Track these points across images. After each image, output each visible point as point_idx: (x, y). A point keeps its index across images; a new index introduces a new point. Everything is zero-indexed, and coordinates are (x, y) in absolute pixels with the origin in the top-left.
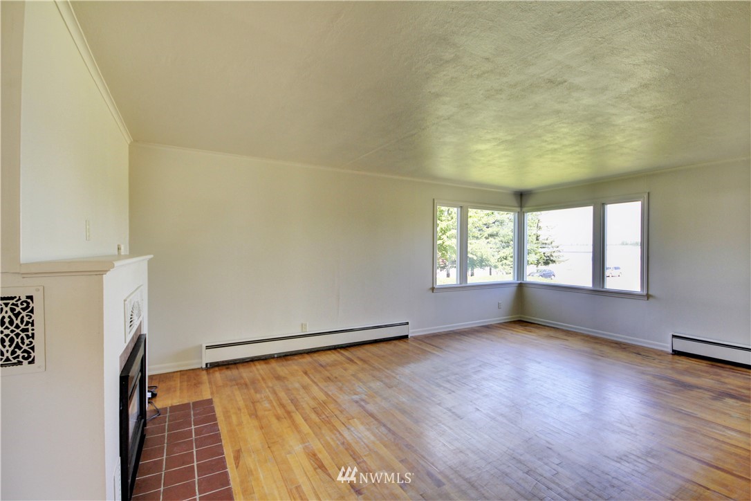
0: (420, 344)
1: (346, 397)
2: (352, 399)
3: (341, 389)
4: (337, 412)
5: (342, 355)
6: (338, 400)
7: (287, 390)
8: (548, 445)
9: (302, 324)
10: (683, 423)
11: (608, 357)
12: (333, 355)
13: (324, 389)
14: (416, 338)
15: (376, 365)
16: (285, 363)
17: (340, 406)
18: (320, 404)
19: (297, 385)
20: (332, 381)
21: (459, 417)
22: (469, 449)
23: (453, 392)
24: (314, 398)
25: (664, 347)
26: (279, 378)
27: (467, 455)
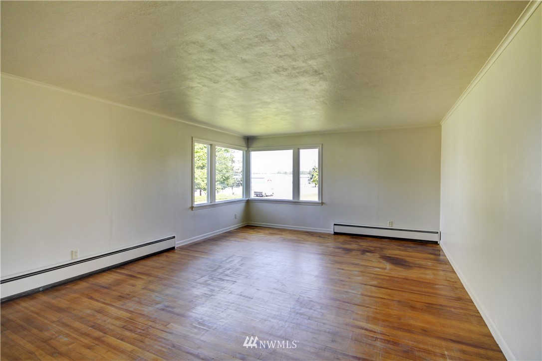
0: (188, 252)
1: (151, 309)
2: (158, 309)
3: (140, 303)
4: (150, 323)
5: (121, 274)
6: (144, 313)
7: (81, 319)
8: (309, 299)
9: (72, 251)
10: (358, 269)
11: (308, 241)
12: (111, 276)
13: (122, 307)
14: (182, 248)
15: (160, 275)
16: (57, 294)
17: (150, 317)
18: (126, 321)
19: (89, 311)
20: (127, 299)
21: (250, 298)
22: (269, 317)
23: (235, 282)
24: (118, 318)
25: (330, 231)
26: (60, 310)
27: (270, 321)
